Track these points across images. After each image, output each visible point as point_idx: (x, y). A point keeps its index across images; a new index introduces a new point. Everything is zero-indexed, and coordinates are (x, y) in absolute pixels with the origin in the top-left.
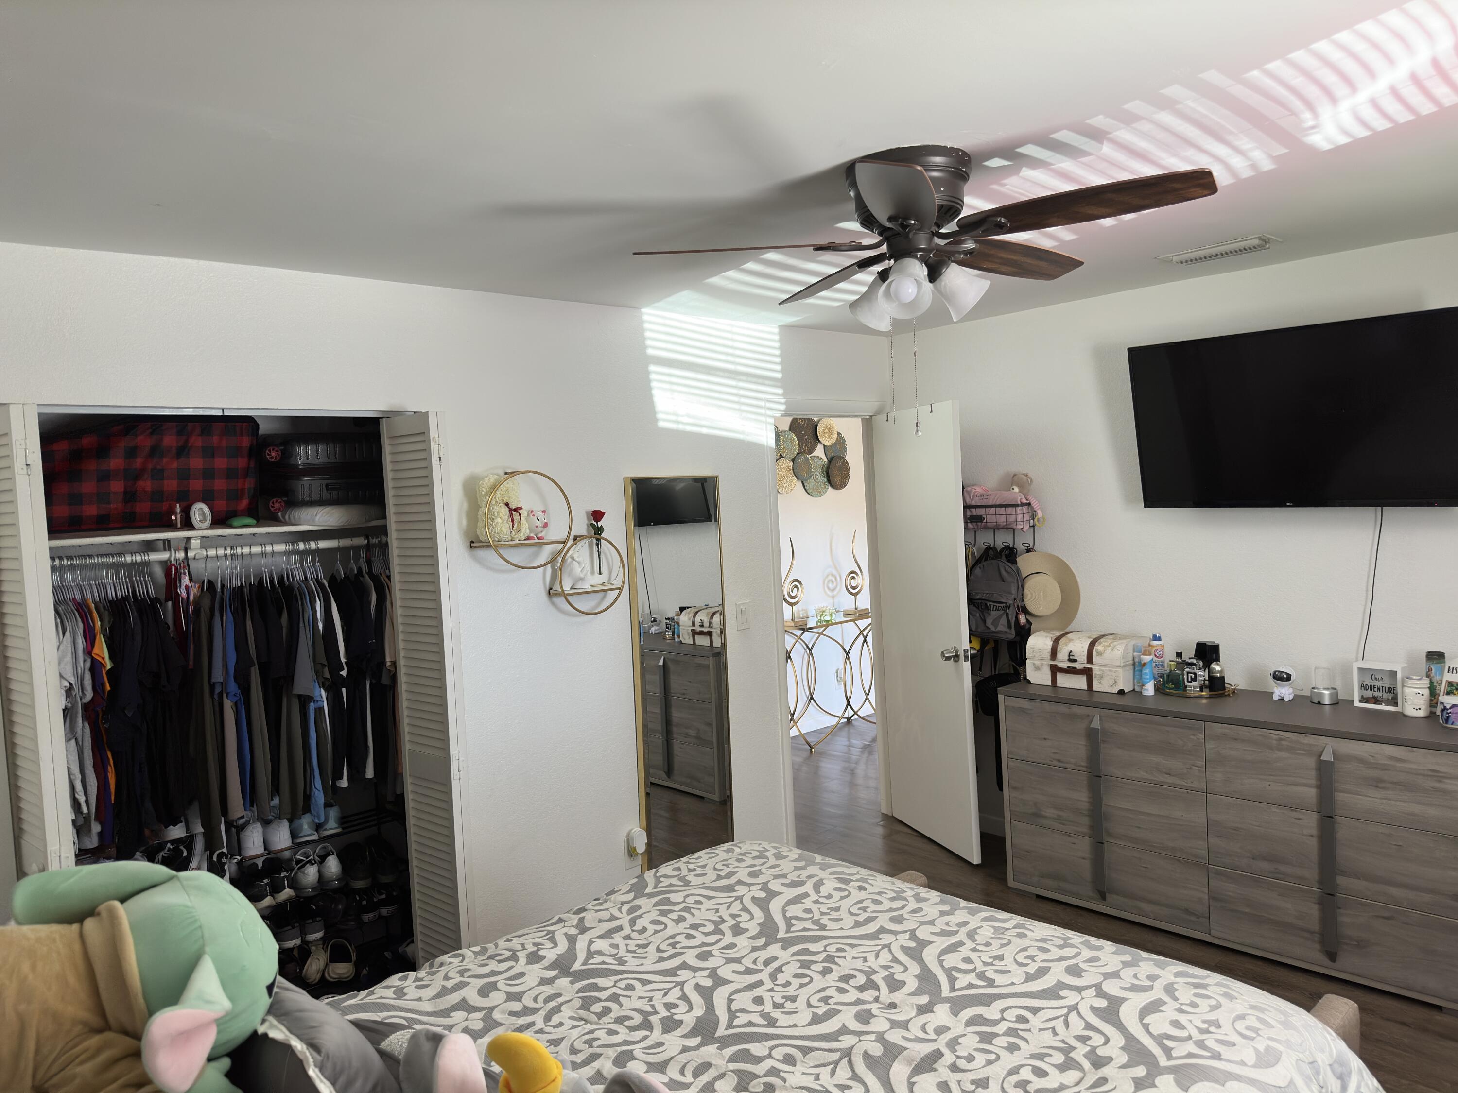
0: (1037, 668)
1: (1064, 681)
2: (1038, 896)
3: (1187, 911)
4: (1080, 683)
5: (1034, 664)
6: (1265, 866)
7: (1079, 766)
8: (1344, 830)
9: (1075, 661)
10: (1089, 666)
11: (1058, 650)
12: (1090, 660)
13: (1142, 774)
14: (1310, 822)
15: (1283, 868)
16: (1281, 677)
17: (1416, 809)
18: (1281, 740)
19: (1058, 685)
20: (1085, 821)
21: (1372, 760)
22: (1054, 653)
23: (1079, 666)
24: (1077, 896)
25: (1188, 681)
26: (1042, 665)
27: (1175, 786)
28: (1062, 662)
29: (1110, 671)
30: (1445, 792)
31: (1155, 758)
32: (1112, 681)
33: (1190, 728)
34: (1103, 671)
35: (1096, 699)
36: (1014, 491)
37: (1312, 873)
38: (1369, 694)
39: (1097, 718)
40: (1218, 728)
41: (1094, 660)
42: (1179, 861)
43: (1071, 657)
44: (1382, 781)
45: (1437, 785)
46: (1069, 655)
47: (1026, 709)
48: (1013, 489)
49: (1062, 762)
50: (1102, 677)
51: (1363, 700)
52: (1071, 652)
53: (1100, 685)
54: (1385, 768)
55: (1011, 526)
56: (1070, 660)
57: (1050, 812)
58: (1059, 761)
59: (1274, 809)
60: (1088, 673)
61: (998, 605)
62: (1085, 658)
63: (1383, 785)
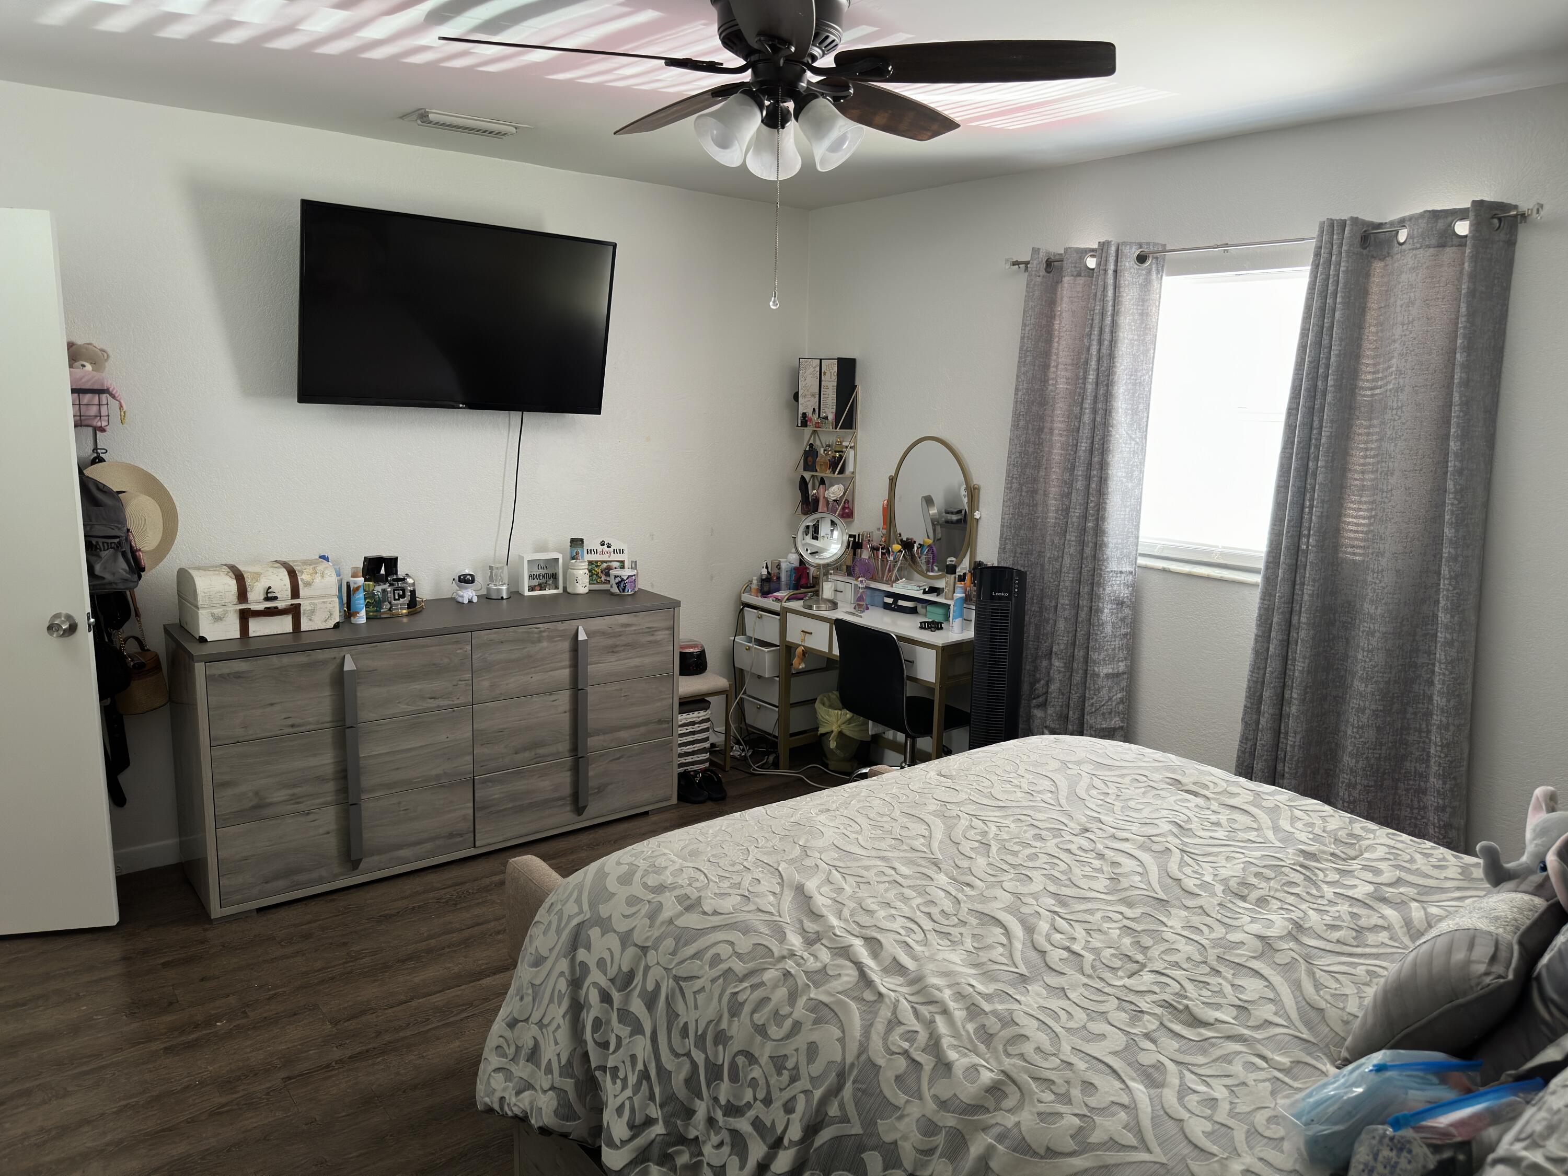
0: (217, 619)
1: (257, 628)
2: (260, 910)
3: (451, 835)
4: (284, 625)
5: (213, 615)
6: (527, 755)
7: (323, 723)
8: (593, 695)
9: (275, 598)
10: (295, 601)
11: (249, 589)
12: (295, 593)
13: (403, 707)
14: (563, 699)
15: (541, 751)
16: (466, 580)
17: (636, 662)
18: (541, 632)
19: (251, 634)
20: (330, 787)
21: (610, 630)
22: (242, 595)
23: (280, 605)
24: (320, 881)
25: (395, 600)
26: (226, 612)
27: (439, 708)
28: (256, 601)
29: (324, 602)
30: (656, 642)
31: (416, 686)
32: (327, 615)
33: (457, 642)
34: (314, 604)
35: (305, 640)
36: (85, 369)
37: (564, 746)
38: (536, 582)
39: (348, 659)
40: (484, 635)
41: (302, 593)
42: (443, 786)
43: (269, 595)
44: (616, 646)
45: (651, 638)
46: (267, 593)
47: (243, 672)
48: (84, 366)
49: (299, 726)
50: (313, 612)
51: (532, 589)
52: (270, 588)
53: (310, 623)
54: (619, 635)
55: (89, 422)
56: (267, 599)
57: (280, 795)
58: (293, 726)
59: (535, 699)
60: (295, 611)
61: (109, 541)
62: (289, 592)
63: (618, 649)
